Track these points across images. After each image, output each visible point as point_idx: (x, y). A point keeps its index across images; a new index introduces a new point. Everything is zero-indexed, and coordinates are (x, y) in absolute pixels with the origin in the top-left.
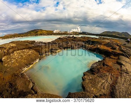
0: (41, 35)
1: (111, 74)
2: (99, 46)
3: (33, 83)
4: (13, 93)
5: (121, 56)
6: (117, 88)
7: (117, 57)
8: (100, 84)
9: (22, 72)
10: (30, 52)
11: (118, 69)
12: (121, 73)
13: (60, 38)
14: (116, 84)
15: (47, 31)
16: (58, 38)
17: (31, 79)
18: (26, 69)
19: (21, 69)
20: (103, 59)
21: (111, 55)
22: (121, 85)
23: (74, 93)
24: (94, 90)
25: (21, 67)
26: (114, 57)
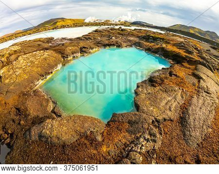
0: (63, 27)
1: (183, 89)
2: (164, 46)
3: (54, 102)
4: (22, 122)
5: (200, 66)
6: (190, 112)
7: (194, 67)
8: (164, 102)
9: (35, 88)
10: (47, 54)
11: (194, 85)
12: (198, 91)
13: (96, 31)
14: (190, 106)
15: (74, 20)
16: (94, 31)
17: (50, 97)
18: (41, 82)
19: (32, 83)
20: (171, 66)
21: (184, 62)
22: (198, 109)
23: (122, 115)
24: (155, 110)
25: (32, 80)
26: (188, 66)
